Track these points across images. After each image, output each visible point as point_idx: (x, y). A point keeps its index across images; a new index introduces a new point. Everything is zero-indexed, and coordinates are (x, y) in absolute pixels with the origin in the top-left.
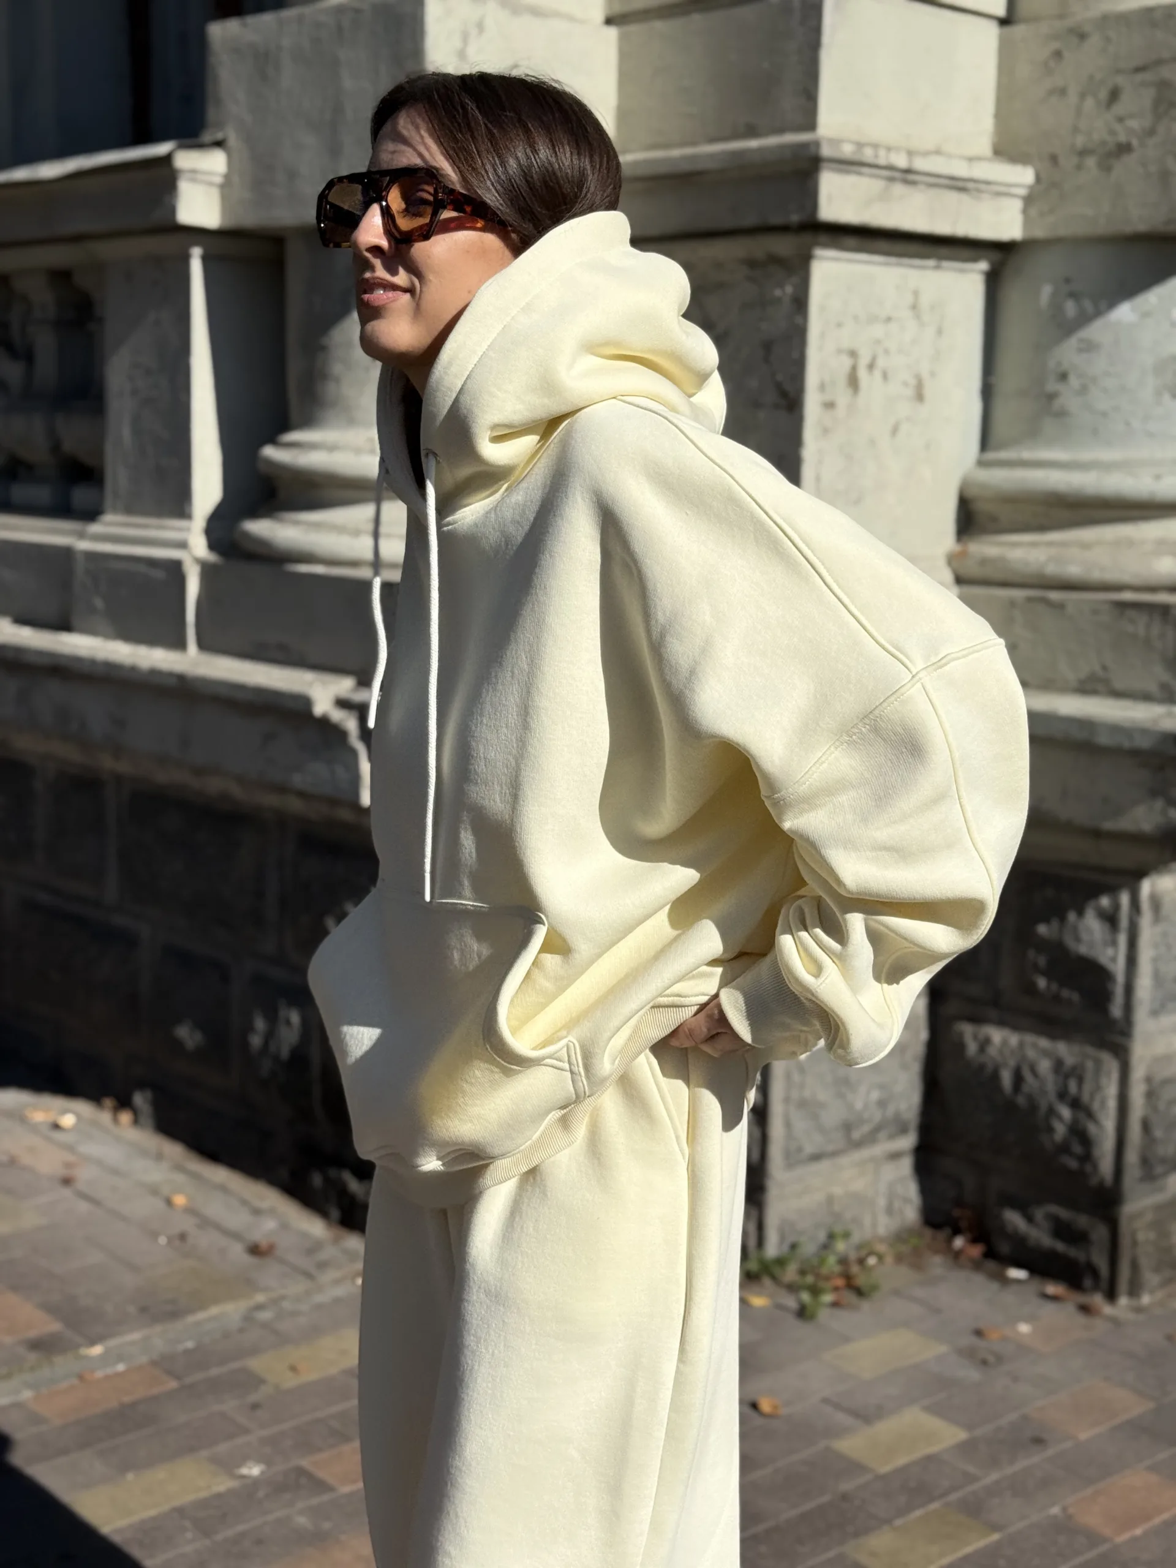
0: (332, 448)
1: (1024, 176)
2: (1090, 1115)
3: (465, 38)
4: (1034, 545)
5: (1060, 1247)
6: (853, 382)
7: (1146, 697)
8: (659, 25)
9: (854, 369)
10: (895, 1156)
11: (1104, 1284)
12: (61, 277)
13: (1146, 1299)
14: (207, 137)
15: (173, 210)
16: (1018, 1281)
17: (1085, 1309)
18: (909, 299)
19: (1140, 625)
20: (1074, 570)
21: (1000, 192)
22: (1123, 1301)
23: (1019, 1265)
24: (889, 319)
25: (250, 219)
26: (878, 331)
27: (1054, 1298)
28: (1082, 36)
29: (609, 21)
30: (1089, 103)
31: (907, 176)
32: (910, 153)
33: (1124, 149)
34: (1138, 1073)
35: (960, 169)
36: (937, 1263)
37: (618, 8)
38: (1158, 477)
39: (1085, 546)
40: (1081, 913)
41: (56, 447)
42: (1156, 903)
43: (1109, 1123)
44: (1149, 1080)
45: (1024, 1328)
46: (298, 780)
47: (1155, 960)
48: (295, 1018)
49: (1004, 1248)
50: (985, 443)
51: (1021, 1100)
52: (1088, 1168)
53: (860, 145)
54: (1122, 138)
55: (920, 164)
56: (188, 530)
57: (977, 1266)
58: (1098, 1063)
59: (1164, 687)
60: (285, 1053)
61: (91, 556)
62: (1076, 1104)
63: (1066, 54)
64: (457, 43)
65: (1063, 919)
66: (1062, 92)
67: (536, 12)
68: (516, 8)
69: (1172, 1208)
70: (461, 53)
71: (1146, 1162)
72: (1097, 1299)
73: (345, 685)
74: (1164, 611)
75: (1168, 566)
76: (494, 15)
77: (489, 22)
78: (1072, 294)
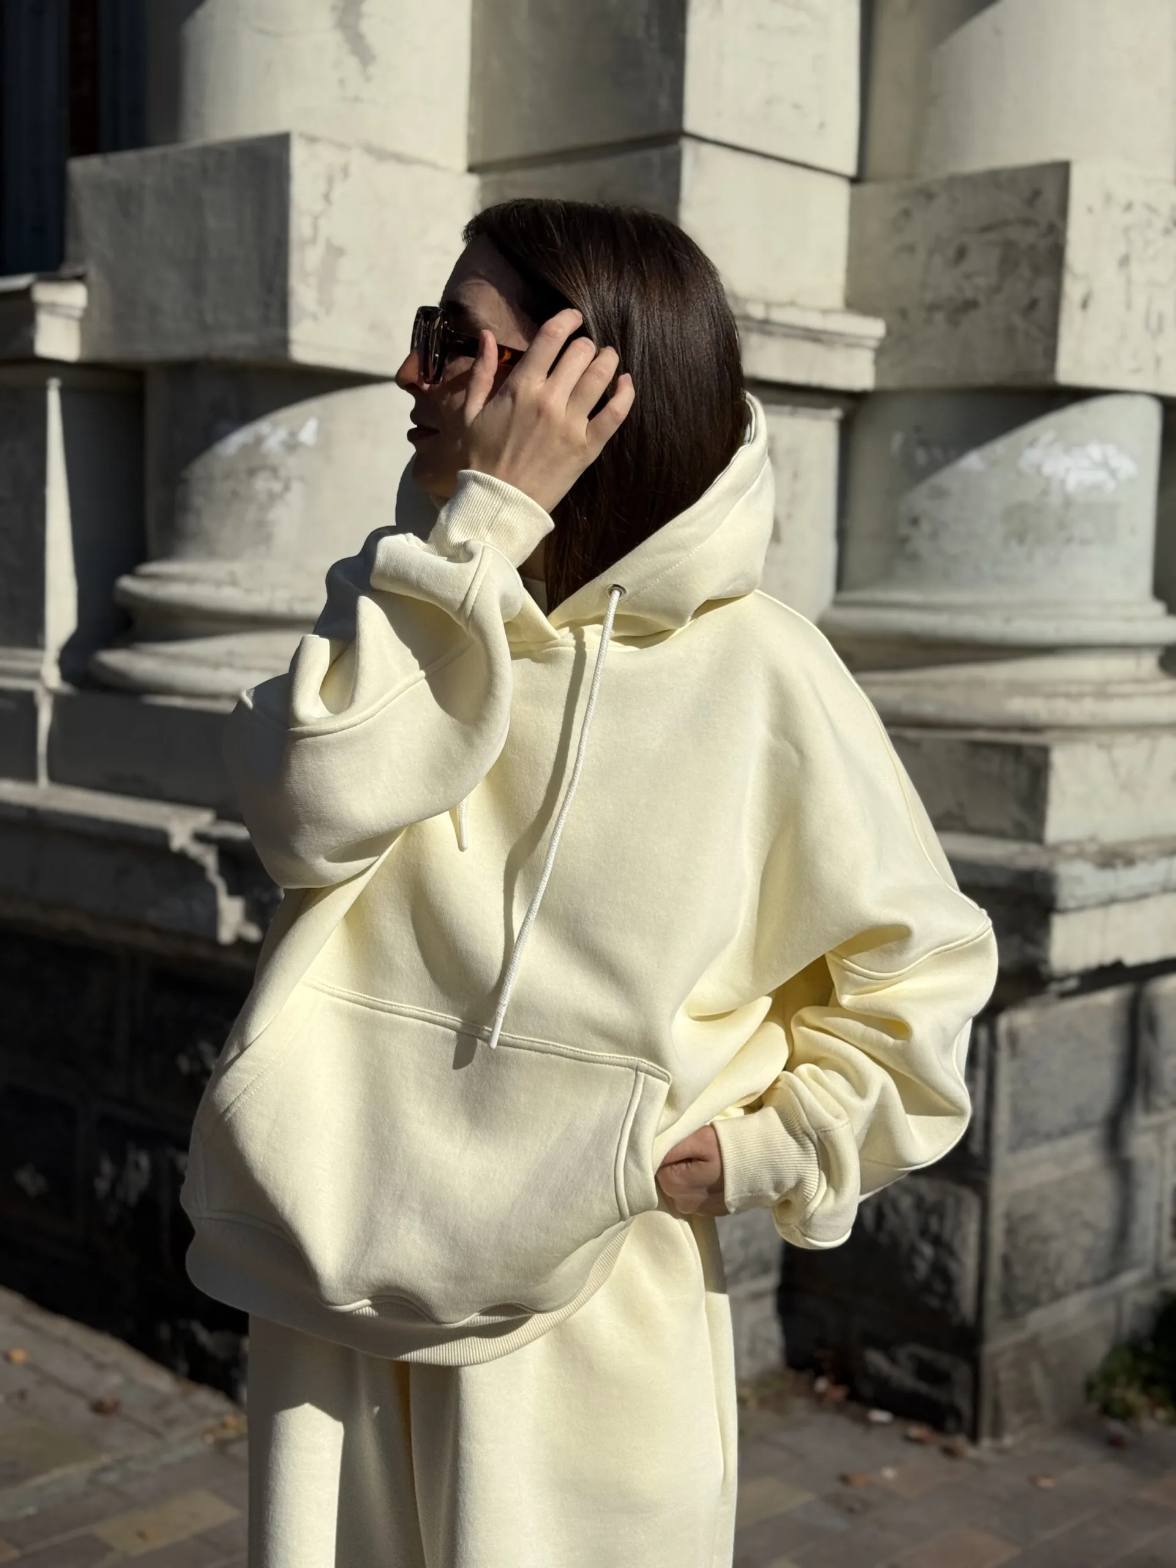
0: (192, 580)
1: (874, 328)
2: (951, 1252)
3: (330, 181)
4: (889, 684)
5: (923, 1388)
7: (1000, 834)
8: (521, 175)
10: (757, 1296)
11: (967, 1425)
13: (1008, 1441)
14: (66, 270)
15: (31, 343)
16: (881, 1424)
17: (949, 1452)
19: (994, 764)
20: (928, 709)
21: (850, 342)
22: (986, 1443)
23: (882, 1407)
25: (109, 353)
27: (918, 1441)
28: (930, 196)
29: (472, 169)
30: (938, 260)
31: (764, 326)
32: (768, 305)
33: (970, 305)
34: (998, 1209)
35: (815, 321)
36: (800, 1406)
37: (480, 158)
38: (1008, 620)
39: (939, 686)
42: (1013, 1037)
43: (970, 1260)
44: (1008, 1216)
45: (889, 1473)
46: (153, 915)
47: (1014, 1096)
48: (144, 1161)
49: (867, 1390)
50: (841, 581)
51: (883, 1238)
52: (950, 1307)
54: (969, 294)
55: (776, 315)
56: (41, 660)
57: (839, 1408)
58: (959, 1200)
59: (1020, 824)
60: (133, 1198)
62: (937, 1241)
63: (915, 213)
64: (322, 187)
66: (911, 249)
67: (400, 159)
68: (380, 154)
69: (1032, 1347)
70: (327, 197)
71: (1007, 1300)
72: (960, 1442)
73: (203, 819)
74: (1017, 750)
75: (1019, 707)
76: (358, 161)
77: (354, 168)
78: (922, 443)
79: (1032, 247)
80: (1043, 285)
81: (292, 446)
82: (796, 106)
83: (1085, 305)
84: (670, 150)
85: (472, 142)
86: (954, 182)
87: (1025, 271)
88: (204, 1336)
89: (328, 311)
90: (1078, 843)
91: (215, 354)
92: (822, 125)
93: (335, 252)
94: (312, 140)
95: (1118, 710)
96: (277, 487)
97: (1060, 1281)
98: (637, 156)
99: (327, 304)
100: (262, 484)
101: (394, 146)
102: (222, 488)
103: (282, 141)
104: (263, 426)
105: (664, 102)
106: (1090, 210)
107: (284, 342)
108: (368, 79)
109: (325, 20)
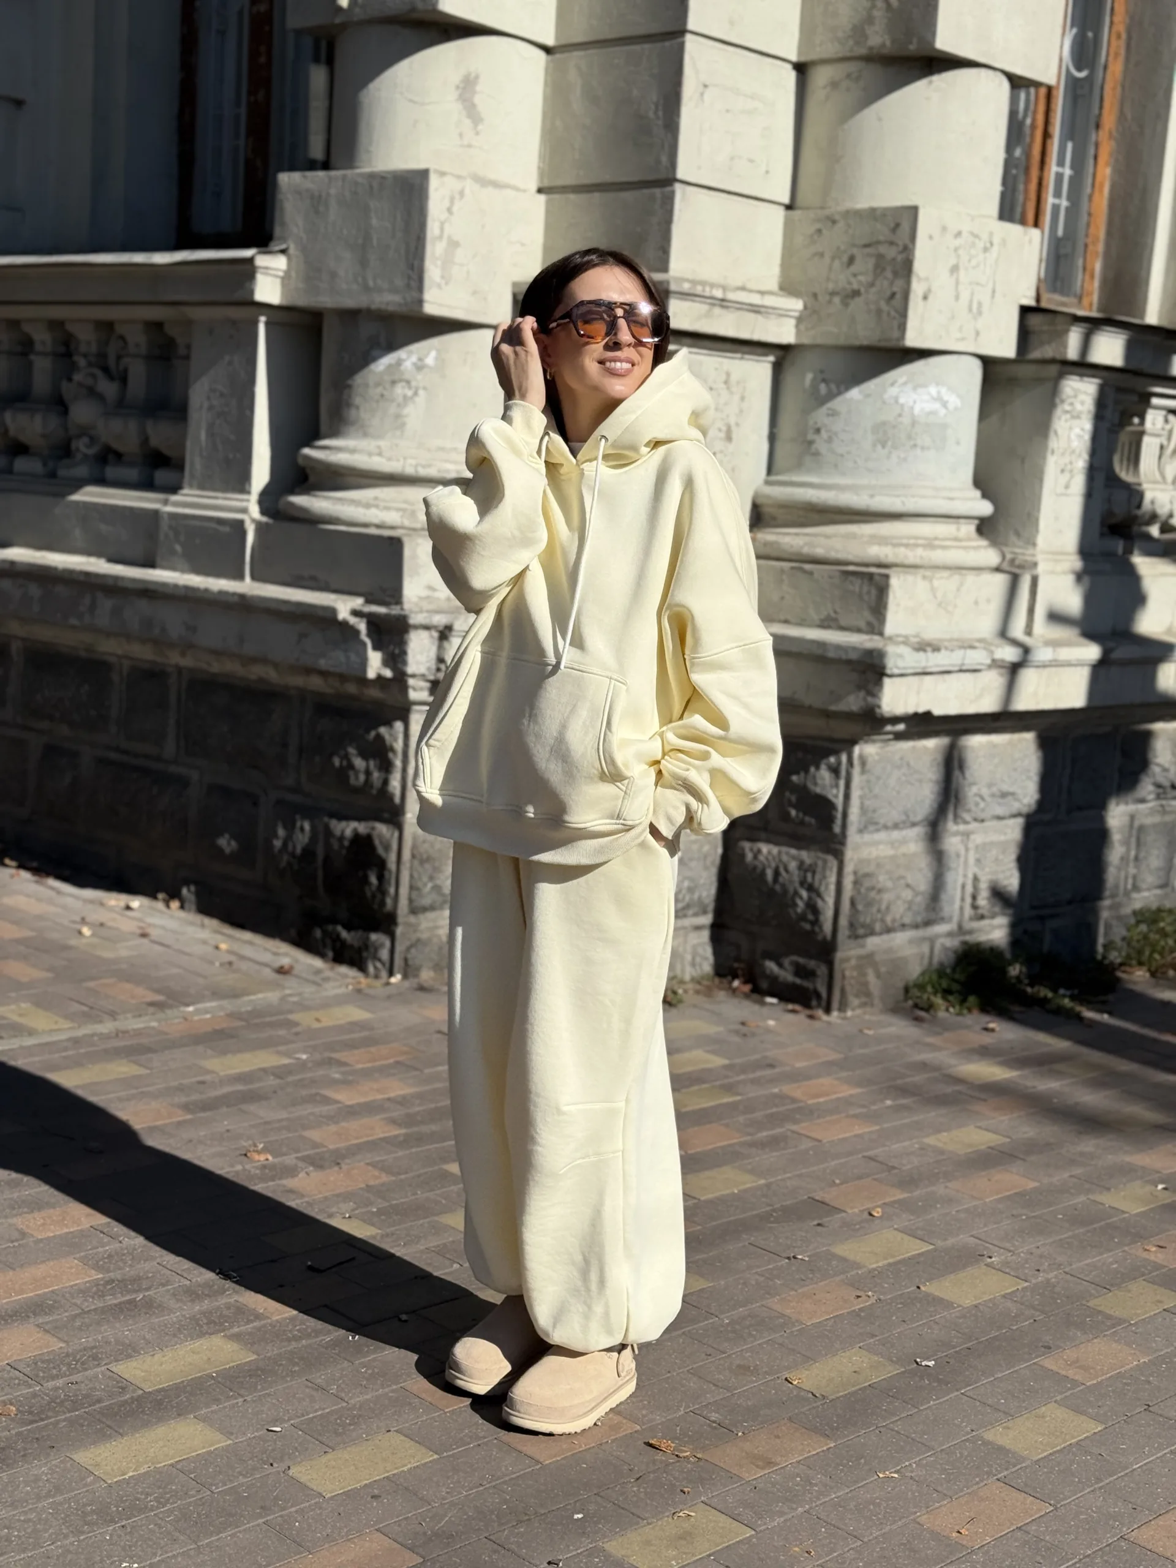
0: (353, 451)
1: (796, 305)
2: (819, 895)
3: (452, 200)
4: (797, 534)
5: (798, 981)
7: (859, 630)
8: (572, 196)
10: (698, 928)
11: (824, 1003)
12: (156, 327)
13: (849, 1013)
14: (276, 246)
15: (252, 292)
16: (772, 1004)
17: (811, 1017)
18: (724, 377)
19: (856, 585)
20: (819, 552)
21: (782, 314)
22: (835, 1014)
23: (772, 995)
25: (302, 301)
27: (793, 1011)
28: (834, 222)
29: (540, 191)
30: (837, 264)
31: (723, 303)
32: (724, 288)
33: (856, 293)
34: (849, 868)
35: (756, 299)
36: (722, 995)
37: (546, 183)
38: (872, 496)
39: (827, 537)
40: (818, 768)
41: (145, 441)
42: (863, 762)
43: (830, 900)
44: (855, 873)
45: (771, 1023)
46: (323, 663)
47: (861, 797)
48: (307, 826)
49: (764, 985)
50: (770, 470)
51: (778, 888)
52: (817, 929)
53: (694, 282)
54: (855, 286)
55: (731, 296)
56: (248, 501)
57: (746, 996)
58: (825, 862)
59: (869, 624)
60: (299, 851)
61: (173, 516)
62: (811, 888)
63: (824, 231)
64: (447, 203)
65: (807, 771)
66: (822, 255)
67: (496, 185)
68: (484, 182)
69: (869, 959)
70: (449, 210)
71: (852, 925)
72: (820, 1013)
73: (358, 602)
74: (871, 576)
75: (876, 552)
76: (469, 186)
77: (467, 191)
78: (824, 380)
79: (894, 259)
80: (899, 284)
81: (420, 367)
82: (751, 161)
83: (925, 298)
84: (668, 189)
85: (542, 174)
86: (847, 214)
87: (889, 274)
88: (344, 934)
89: (447, 284)
90: (906, 637)
91: (373, 307)
92: (767, 172)
93: (454, 244)
94: (442, 174)
95: (938, 556)
96: (410, 393)
97: (889, 919)
98: (646, 191)
99: (446, 279)
100: (400, 390)
101: (492, 176)
102: (374, 392)
103: (424, 174)
104: (402, 353)
105: (664, 159)
106: (931, 237)
107: (420, 302)
108: (477, 133)
109: (452, 95)
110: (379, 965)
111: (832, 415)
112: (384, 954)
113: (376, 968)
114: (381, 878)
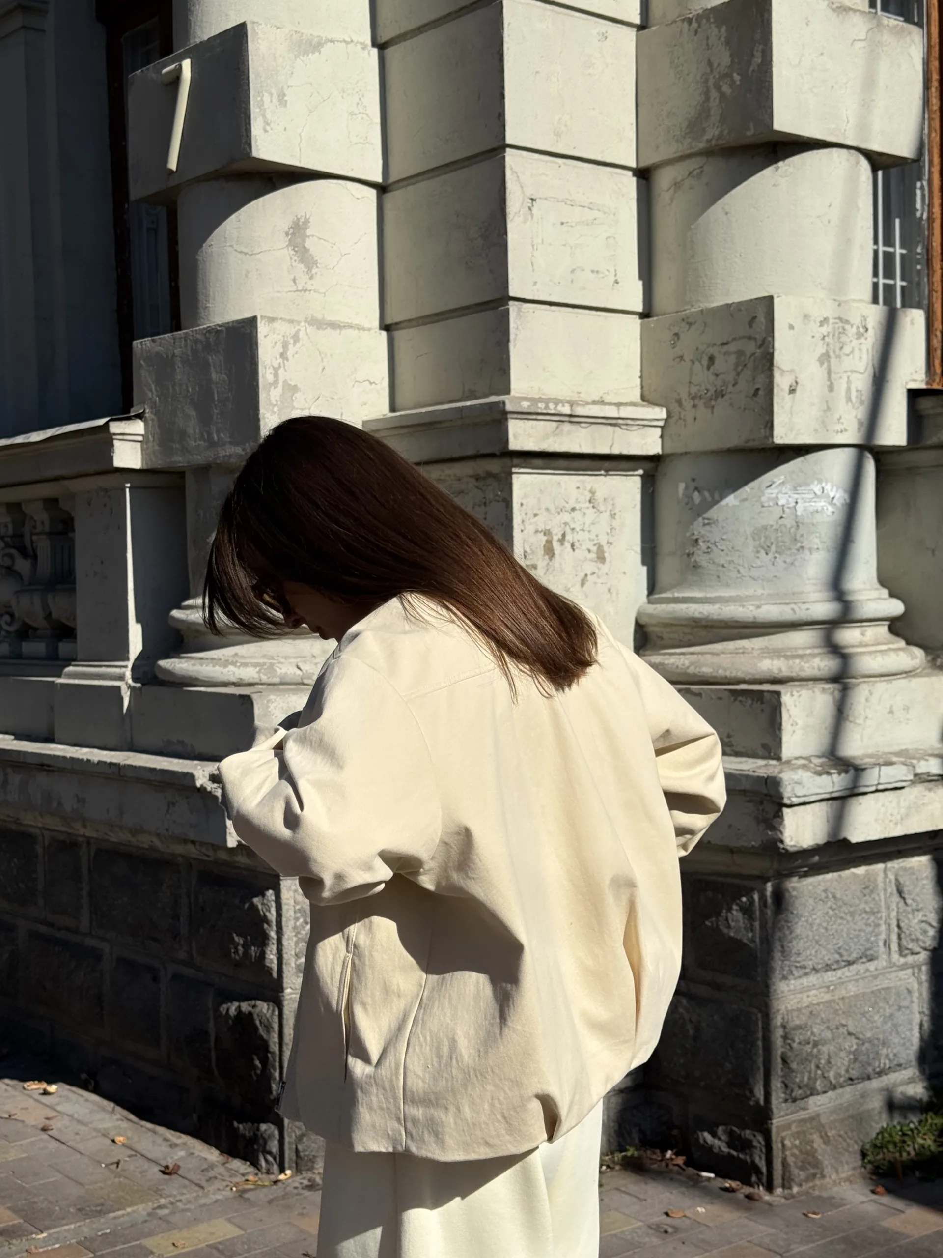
1: (660, 413)
3: (285, 346)
5: (734, 1153)
6: (549, 551)
7: (754, 756)
9: (549, 542)
11: (764, 1180)
12: (51, 503)
13: (794, 1190)
14: (132, 413)
15: (111, 459)
16: (707, 1181)
17: (751, 1197)
18: (587, 495)
19: (747, 706)
21: (644, 423)
22: (779, 1191)
23: (709, 1169)
24: (573, 509)
26: (566, 517)
27: (730, 1190)
28: (690, 324)
29: (382, 328)
30: (697, 366)
31: (572, 418)
32: (572, 404)
33: (719, 394)
34: (776, 1021)
35: (612, 412)
37: (387, 320)
38: (758, 607)
40: (730, 909)
41: (48, 616)
42: (778, 898)
43: (759, 1059)
44: (785, 1026)
45: (701, 1210)
49: (699, 1156)
52: (747, 1093)
53: (534, 401)
54: (718, 387)
55: (579, 411)
56: (125, 667)
57: (681, 1170)
59: (763, 746)
63: (682, 336)
64: (279, 349)
65: (718, 914)
66: (681, 358)
67: (335, 325)
68: (320, 324)
69: (813, 1122)
70: (283, 356)
71: (787, 1087)
72: (760, 1190)
74: (760, 694)
75: (768, 666)
76: (305, 329)
77: (302, 334)
78: (696, 489)
79: (753, 354)
80: (761, 380)
82: (595, 272)
83: (792, 391)
84: (500, 309)
86: (703, 314)
87: (750, 370)
90: (804, 758)
91: (219, 460)
92: (617, 282)
93: (291, 389)
94: (272, 320)
97: (831, 1074)
101: (330, 318)
103: (251, 322)
106: (791, 327)
108: (311, 278)
109: (283, 241)
110: (270, 1158)
111: (708, 524)
112: (274, 1146)
113: (266, 1161)
114: (265, 1062)
